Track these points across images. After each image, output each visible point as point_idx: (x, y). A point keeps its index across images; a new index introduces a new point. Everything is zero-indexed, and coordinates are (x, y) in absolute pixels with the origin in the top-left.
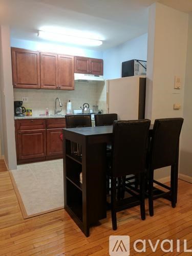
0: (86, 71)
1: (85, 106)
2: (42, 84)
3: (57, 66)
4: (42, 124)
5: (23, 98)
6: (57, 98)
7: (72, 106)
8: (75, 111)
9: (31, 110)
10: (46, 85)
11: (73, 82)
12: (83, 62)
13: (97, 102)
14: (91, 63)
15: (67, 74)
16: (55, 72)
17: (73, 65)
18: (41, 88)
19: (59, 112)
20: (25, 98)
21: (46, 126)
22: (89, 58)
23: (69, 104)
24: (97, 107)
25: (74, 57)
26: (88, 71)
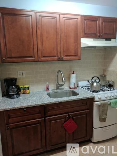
0: (96, 34)
1: (93, 81)
2: (40, 55)
3: (58, 31)
4: (40, 112)
5: (19, 72)
6: (59, 71)
7: (76, 77)
8: (79, 82)
9: (28, 88)
10: (44, 57)
11: (79, 50)
12: (93, 22)
13: (105, 71)
14: (102, 23)
15: (72, 40)
16: (57, 39)
17: (79, 28)
18: (38, 61)
19: (61, 86)
20: (21, 72)
21: (45, 114)
22: (99, 17)
23: (73, 76)
24: (105, 76)
25: (81, 16)
26: (98, 34)
